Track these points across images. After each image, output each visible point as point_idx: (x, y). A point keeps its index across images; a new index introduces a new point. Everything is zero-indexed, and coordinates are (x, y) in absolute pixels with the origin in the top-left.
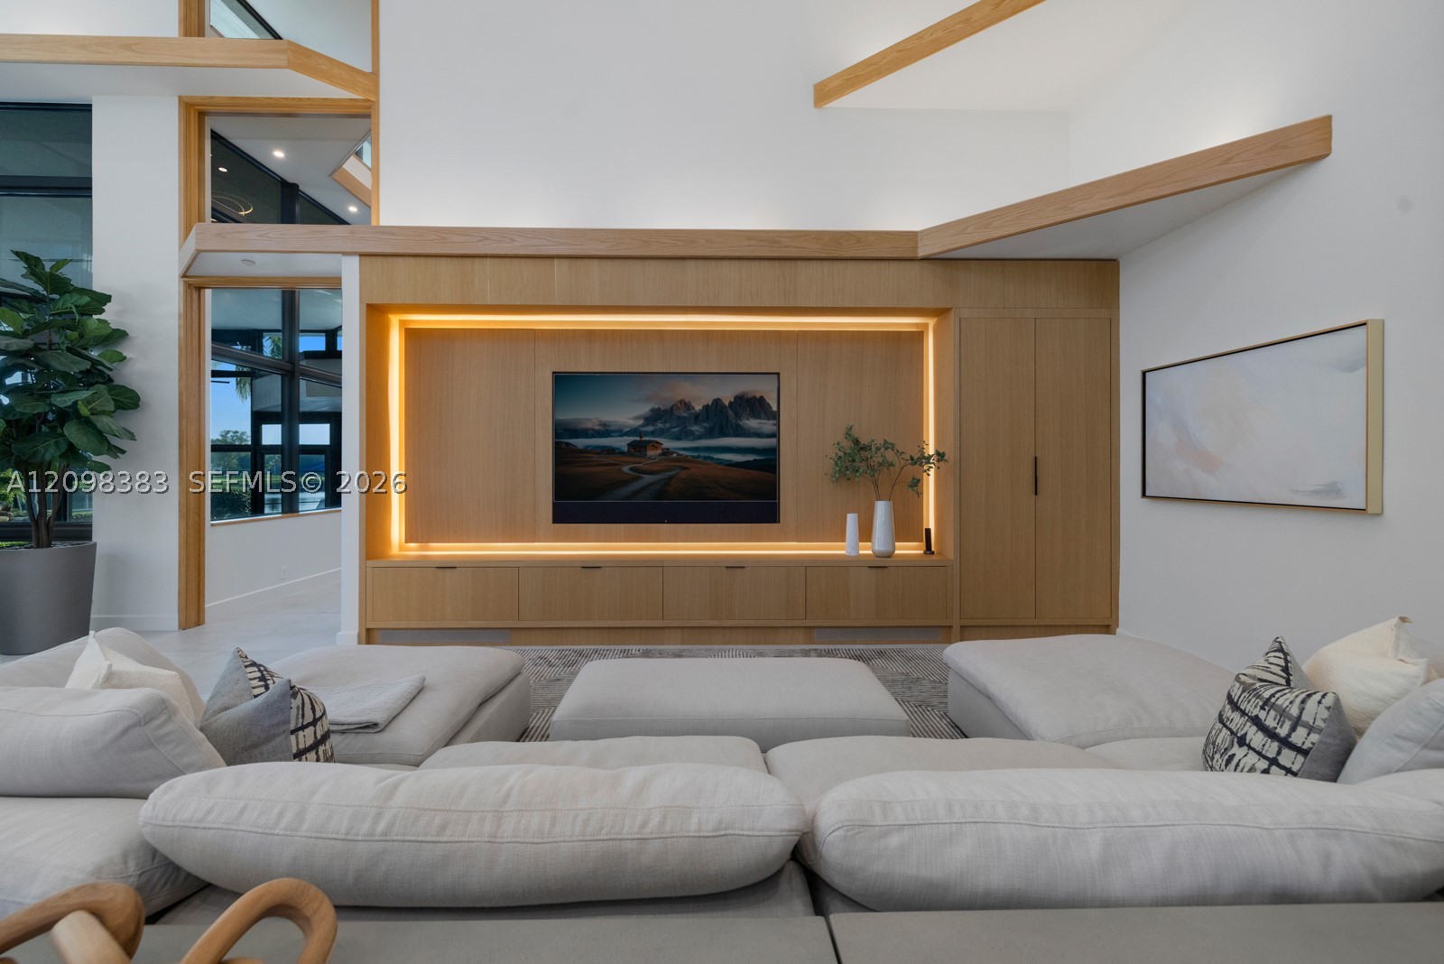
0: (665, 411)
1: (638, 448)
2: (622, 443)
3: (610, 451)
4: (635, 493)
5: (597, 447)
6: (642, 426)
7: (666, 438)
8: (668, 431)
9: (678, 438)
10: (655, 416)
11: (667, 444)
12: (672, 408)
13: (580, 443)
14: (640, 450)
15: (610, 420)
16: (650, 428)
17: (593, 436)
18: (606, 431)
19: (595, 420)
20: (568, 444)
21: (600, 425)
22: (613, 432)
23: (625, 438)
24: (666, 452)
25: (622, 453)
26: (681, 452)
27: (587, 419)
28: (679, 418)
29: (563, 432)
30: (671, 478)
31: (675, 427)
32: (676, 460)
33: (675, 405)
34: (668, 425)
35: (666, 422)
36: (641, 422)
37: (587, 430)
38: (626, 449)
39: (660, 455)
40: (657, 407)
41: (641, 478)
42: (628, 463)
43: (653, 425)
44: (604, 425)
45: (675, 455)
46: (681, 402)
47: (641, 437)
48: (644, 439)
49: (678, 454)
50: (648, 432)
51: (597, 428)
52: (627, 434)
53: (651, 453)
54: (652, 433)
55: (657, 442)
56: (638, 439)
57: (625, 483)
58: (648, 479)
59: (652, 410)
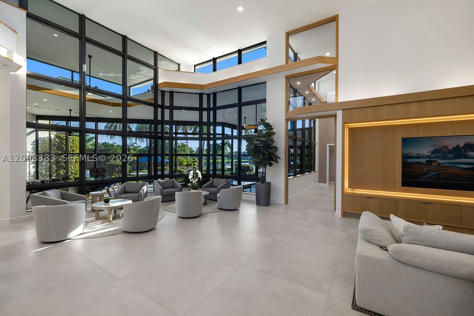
0: (439, 150)
1: (429, 162)
2: (424, 161)
3: (420, 163)
4: (428, 178)
5: (416, 162)
6: (430, 155)
7: (439, 159)
8: (440, 157)
9: (443, 159)
10: (435, 151)
11: (439, 161)
12: (441, 149)
13: (410, 161)
14: (430, 163)
15: (420, 153)
16: (433, 156)
17: (414, 158)
18: (418, 157)
19: (415, 153)
20: (406, 161)
21: (416, 155)
22: (421, 157)
23: (425, 159)
24: (439, 164)
25: (424, 164)
26: (444, 164)
27: (412, 153)
28: (444, 152)
29: (405, 157)
30: (441, 173)
31: (442, 155)
32: (442, 167)
33: (442, 147)
34: (440, 155)
35: (439, 153)
36: (430, 154)
37: (412, 156)
38: (425, 163)
39: (437, 165)
40: (436, 148)
41: (430, 173)
42: (426, 167)
43: (434, 155)
44: (418, 155)
45: (442, 165)
46: (444, 146)
47: (430, 159)
48: (431, 159)
49: (443, 165)
50: (433, 157)
51: (416, 156)
52: (426, 158)
53: (433, 164)
54: (434, 157)
55: (436, 161)
56: (429, 159)
57: (424, 174)
58: (433, 173)
59: (434, 149)
